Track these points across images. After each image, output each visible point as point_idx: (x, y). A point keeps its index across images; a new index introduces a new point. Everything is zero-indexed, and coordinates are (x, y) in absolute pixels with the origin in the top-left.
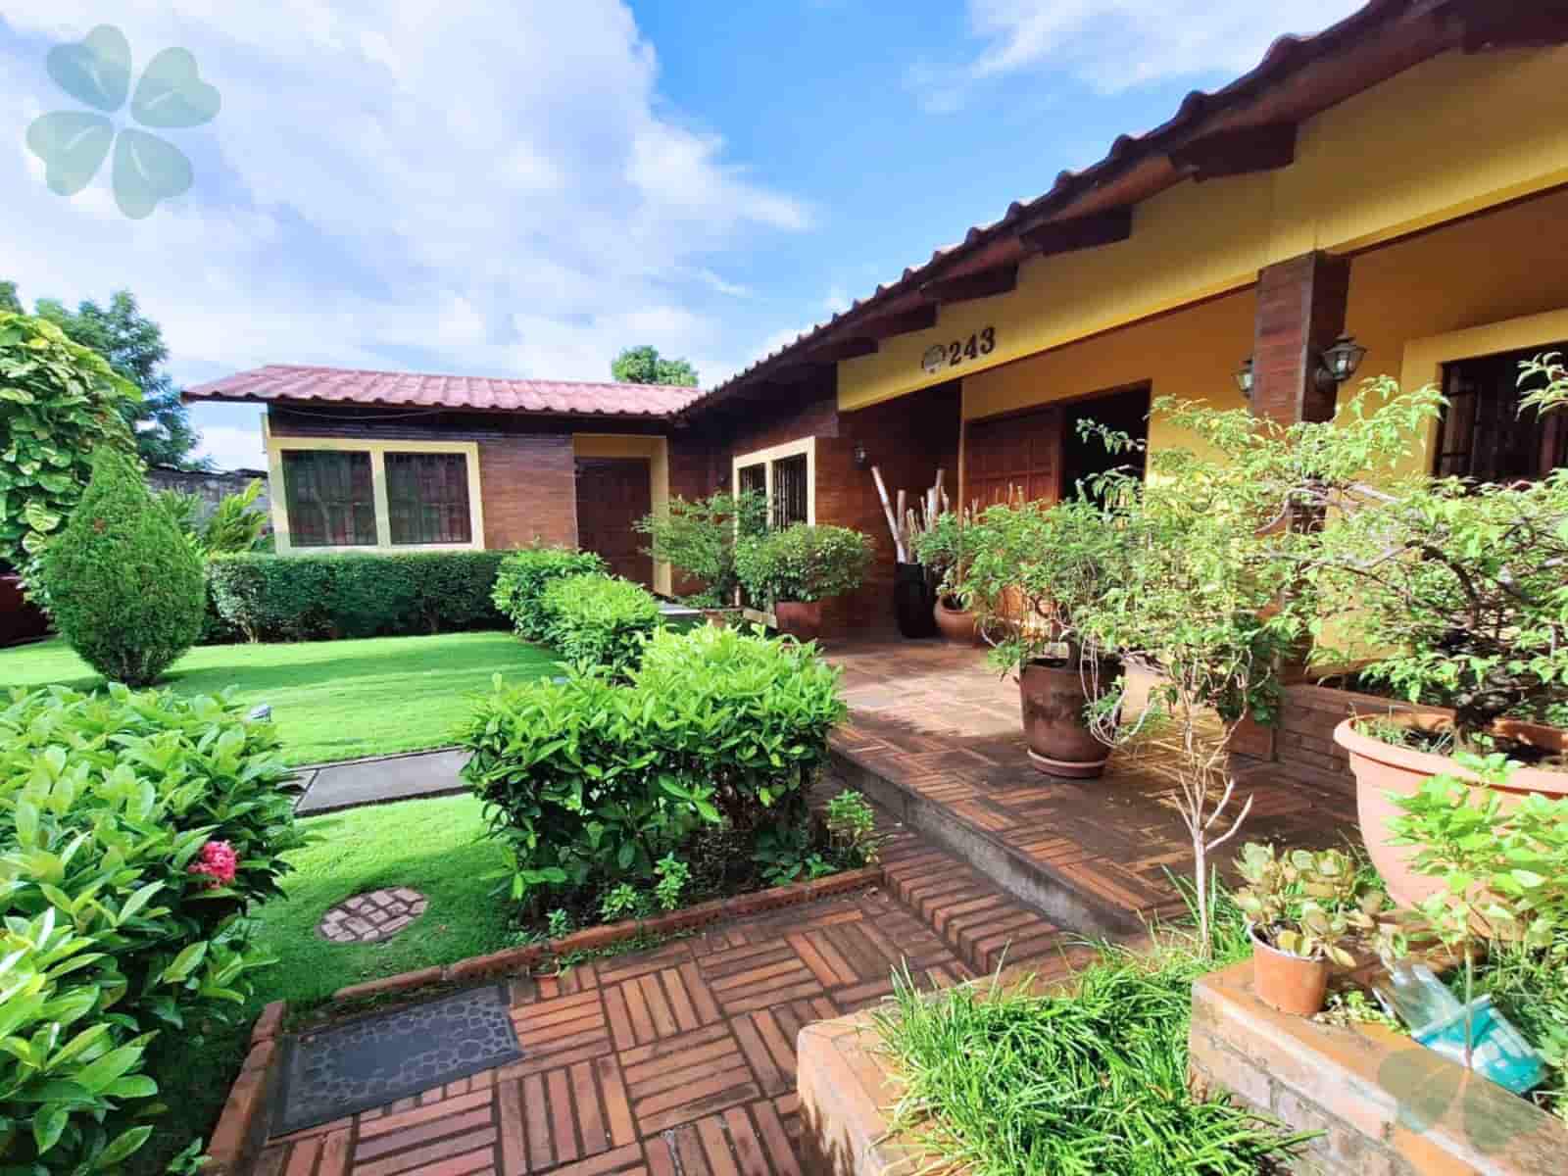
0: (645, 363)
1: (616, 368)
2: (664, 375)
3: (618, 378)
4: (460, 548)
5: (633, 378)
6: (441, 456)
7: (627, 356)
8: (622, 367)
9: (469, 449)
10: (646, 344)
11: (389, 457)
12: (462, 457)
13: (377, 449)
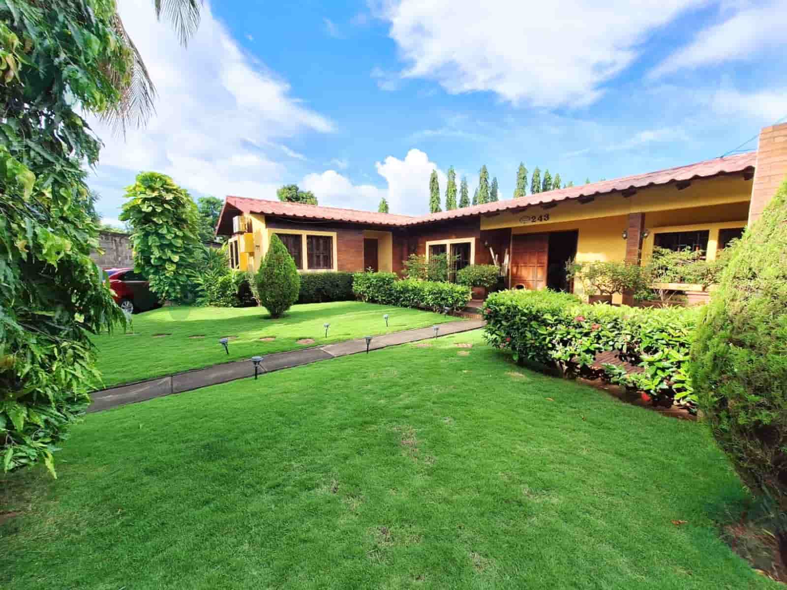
0: (294, 192)
1: (280, 194)
2: (303, 198)
3: (281, 199)
4: (330, 271)
5: (289, 199)
6: (321, 237)
7: (285, 188)
8: (283, 193)
9: (333, 234)
10: (293, 183)
11: (308, 237)
12: (330, 238)
13: (304, 233)
